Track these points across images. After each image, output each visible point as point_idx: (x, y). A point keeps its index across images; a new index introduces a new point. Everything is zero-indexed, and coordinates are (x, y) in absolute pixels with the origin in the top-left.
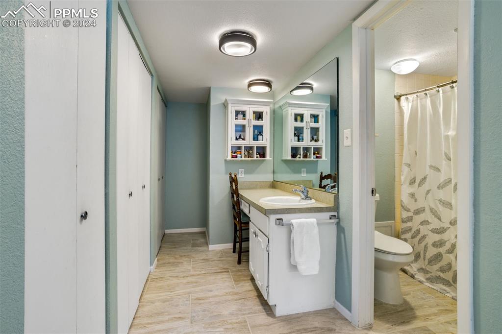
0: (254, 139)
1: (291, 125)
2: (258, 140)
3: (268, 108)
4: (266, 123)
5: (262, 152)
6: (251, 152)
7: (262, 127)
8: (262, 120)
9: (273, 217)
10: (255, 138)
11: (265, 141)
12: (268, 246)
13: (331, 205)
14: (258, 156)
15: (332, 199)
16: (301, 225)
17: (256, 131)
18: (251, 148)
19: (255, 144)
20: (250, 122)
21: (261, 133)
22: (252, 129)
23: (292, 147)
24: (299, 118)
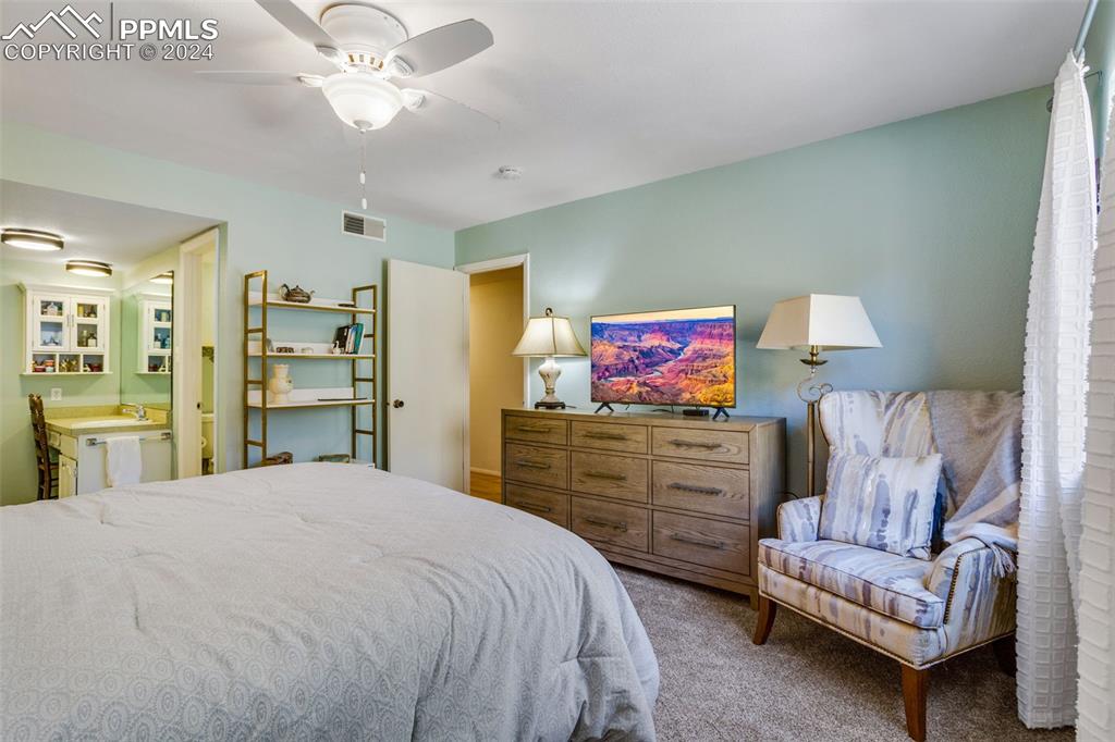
0: (80, 343)
1: (149, 325)
2: (87, 345)
3: (107, 301)
4: (102, 321)
5: (95, 364)
6: (74, 363)
7: (95, 327)
8: (96, 317)
9: (83, 439)
10: (82, 342)
11: (101, 346)
12: (76, 470)
13: (164, 422)
14: (88, 369)
15: (165, 416)
16: (116, 443)
17: (85, 332)
18: (76, 357)
19: (82, 351)
20: (72, 318)
21: (93, 336)
22: (75, 329)
23: (150, 357)
24: (164, 315)
